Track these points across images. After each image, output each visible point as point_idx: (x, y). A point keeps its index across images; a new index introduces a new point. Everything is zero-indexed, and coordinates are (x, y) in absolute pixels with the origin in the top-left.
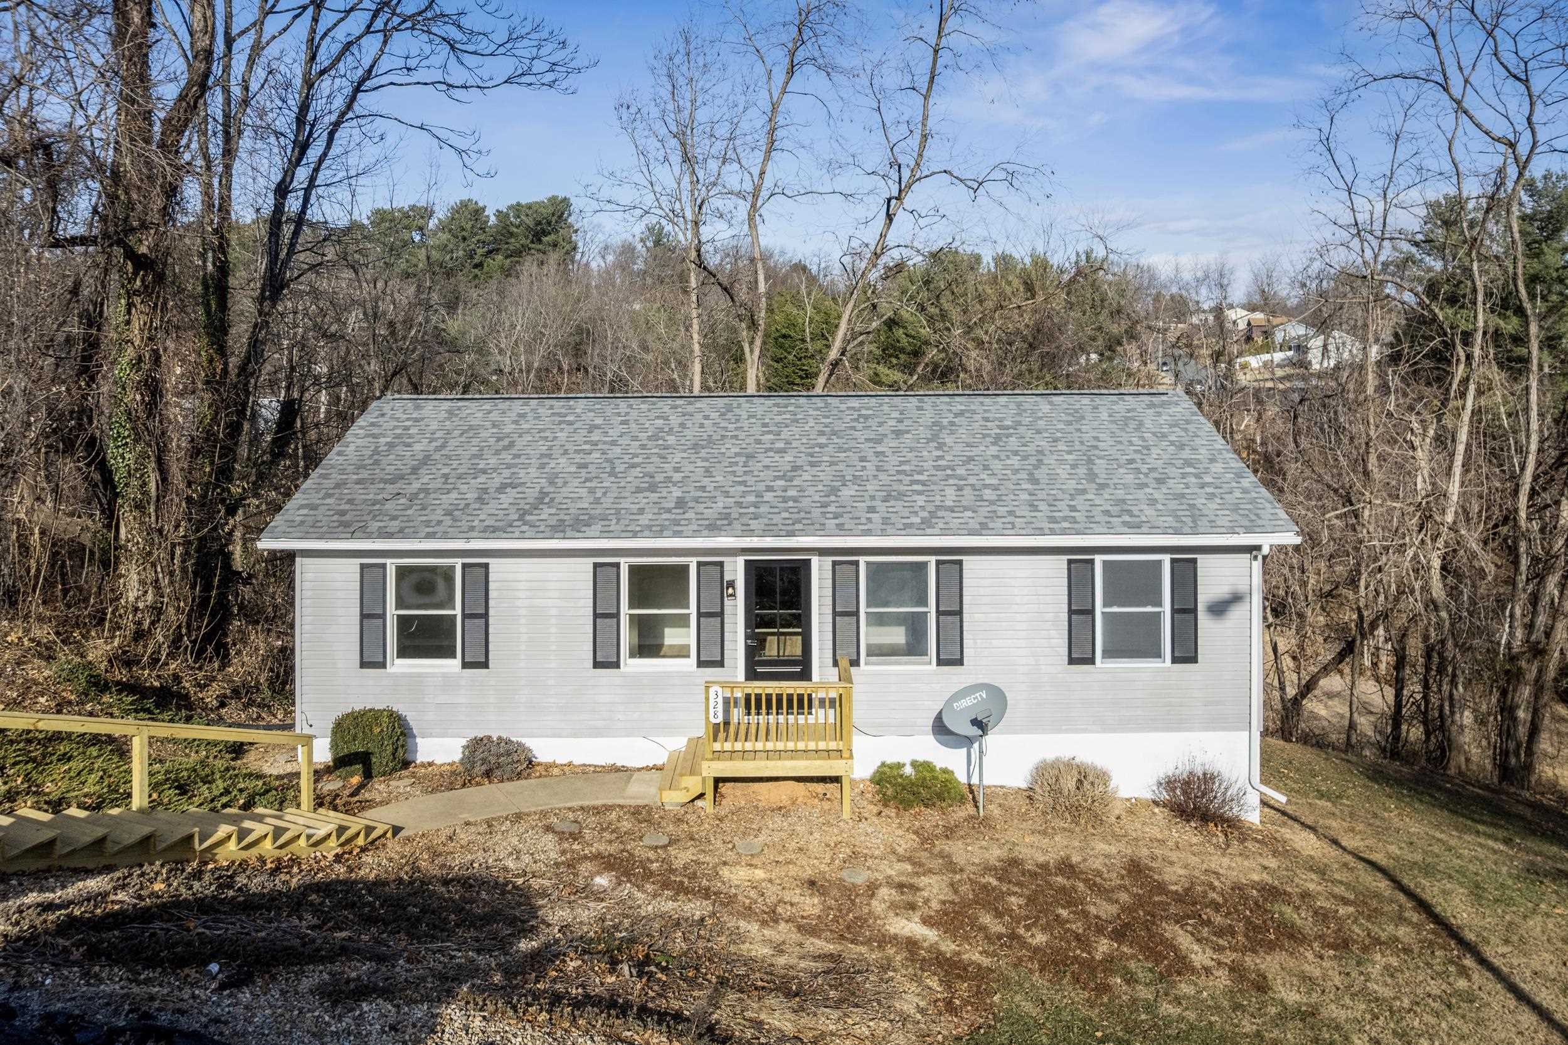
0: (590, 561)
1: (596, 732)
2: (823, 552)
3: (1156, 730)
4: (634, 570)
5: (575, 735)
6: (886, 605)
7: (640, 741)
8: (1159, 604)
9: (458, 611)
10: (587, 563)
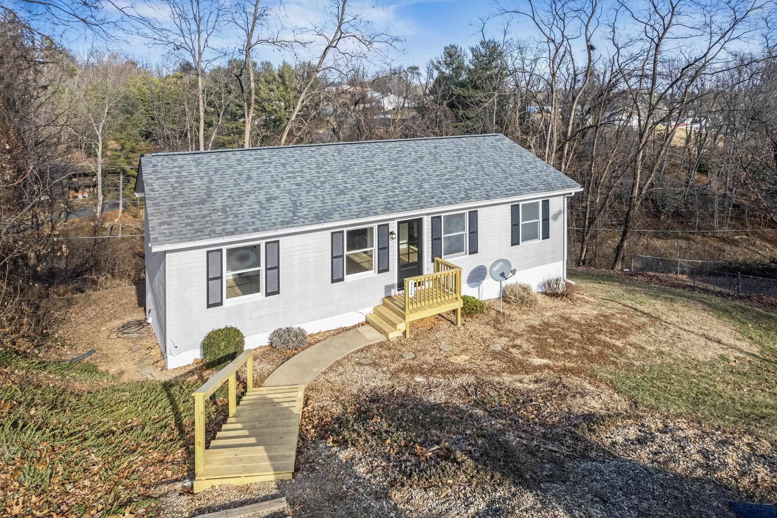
0: (330, 232)
1: (332, 314)
2: (427, 214)
3: (537, 266)
4: (349, 233)
5: (322, 317)
6: (451, 232)
7: (352, 313)
8: (538, 218)
9: (262, 268)
10: (328, 233)
